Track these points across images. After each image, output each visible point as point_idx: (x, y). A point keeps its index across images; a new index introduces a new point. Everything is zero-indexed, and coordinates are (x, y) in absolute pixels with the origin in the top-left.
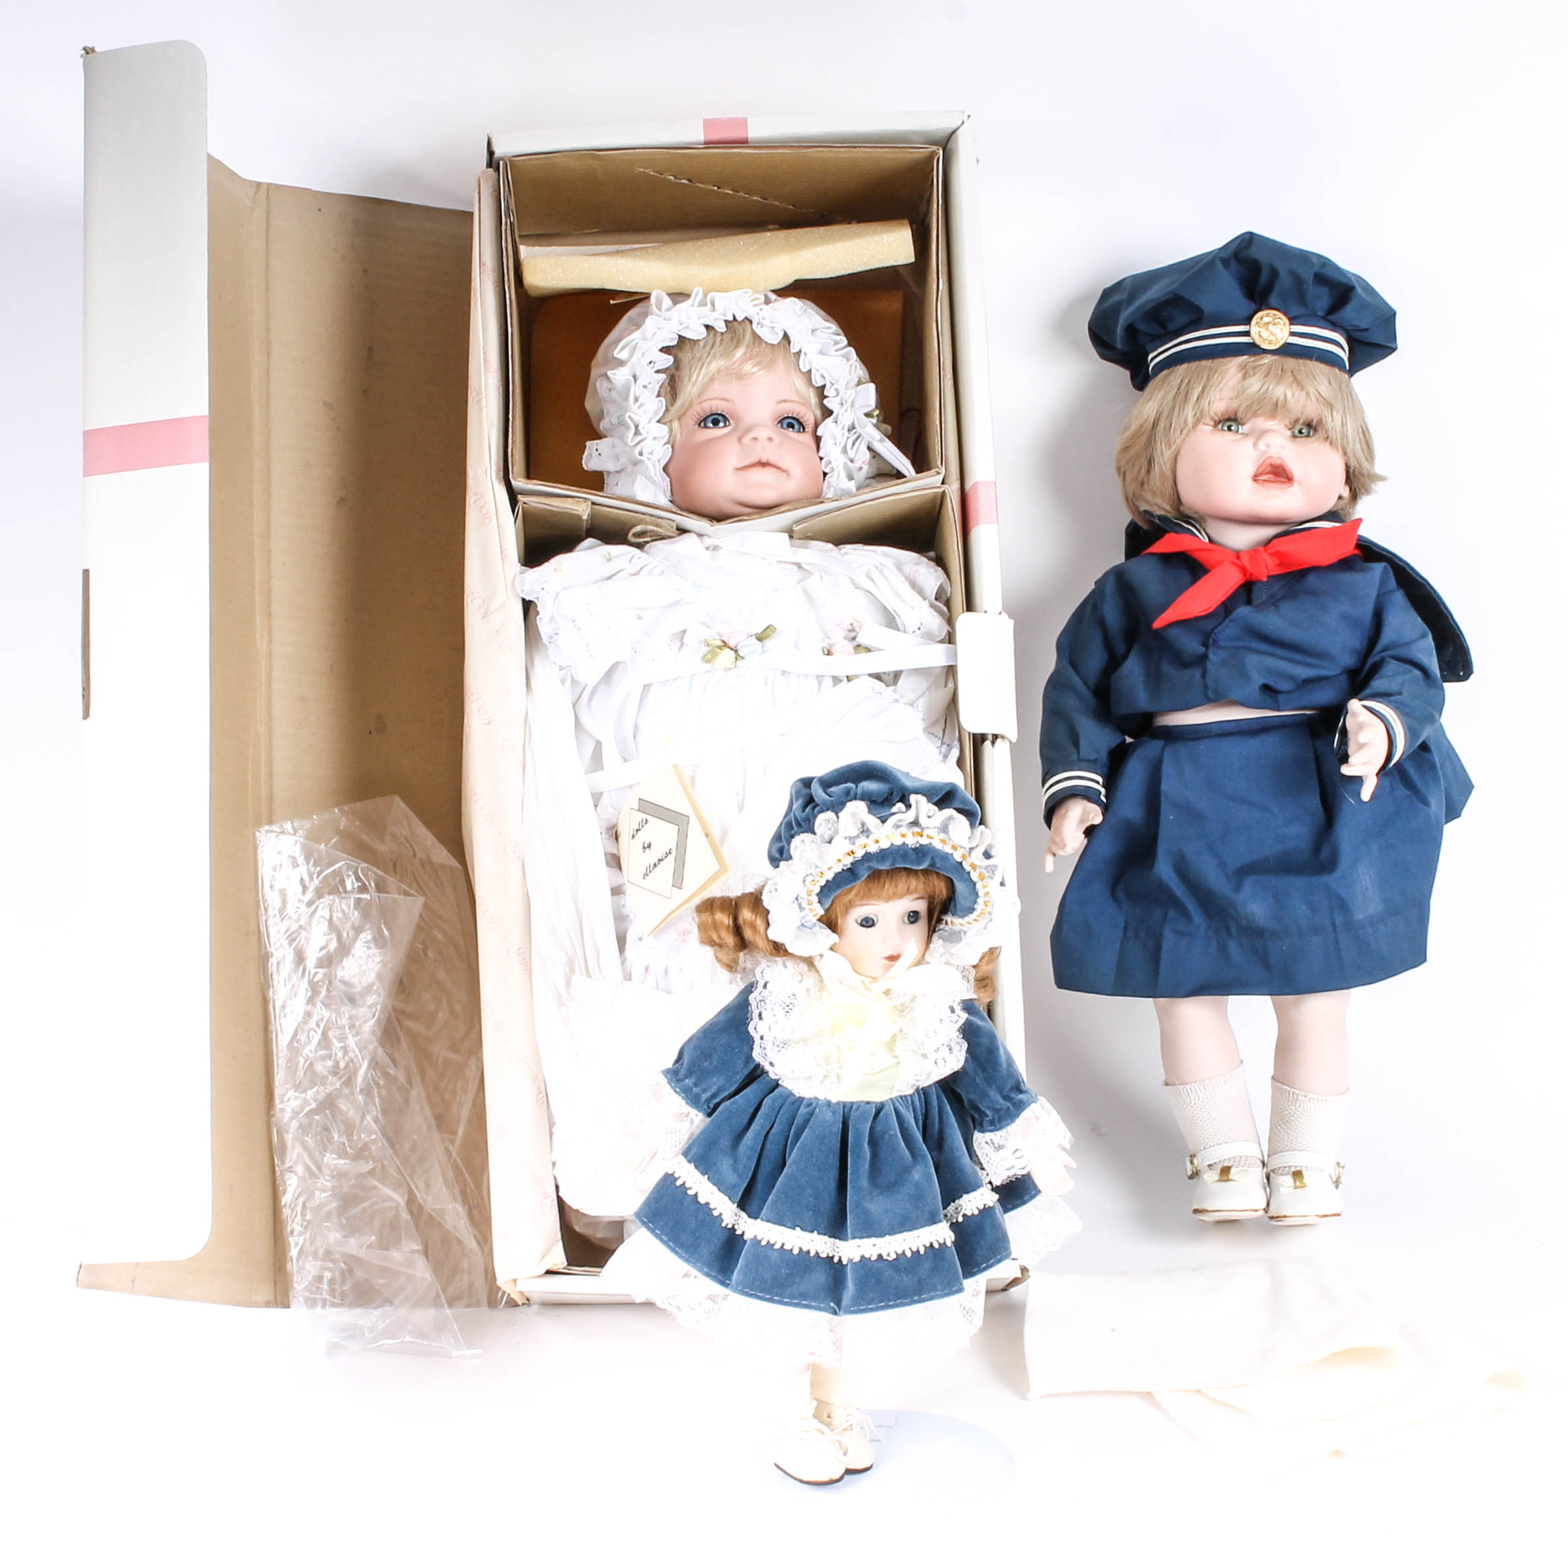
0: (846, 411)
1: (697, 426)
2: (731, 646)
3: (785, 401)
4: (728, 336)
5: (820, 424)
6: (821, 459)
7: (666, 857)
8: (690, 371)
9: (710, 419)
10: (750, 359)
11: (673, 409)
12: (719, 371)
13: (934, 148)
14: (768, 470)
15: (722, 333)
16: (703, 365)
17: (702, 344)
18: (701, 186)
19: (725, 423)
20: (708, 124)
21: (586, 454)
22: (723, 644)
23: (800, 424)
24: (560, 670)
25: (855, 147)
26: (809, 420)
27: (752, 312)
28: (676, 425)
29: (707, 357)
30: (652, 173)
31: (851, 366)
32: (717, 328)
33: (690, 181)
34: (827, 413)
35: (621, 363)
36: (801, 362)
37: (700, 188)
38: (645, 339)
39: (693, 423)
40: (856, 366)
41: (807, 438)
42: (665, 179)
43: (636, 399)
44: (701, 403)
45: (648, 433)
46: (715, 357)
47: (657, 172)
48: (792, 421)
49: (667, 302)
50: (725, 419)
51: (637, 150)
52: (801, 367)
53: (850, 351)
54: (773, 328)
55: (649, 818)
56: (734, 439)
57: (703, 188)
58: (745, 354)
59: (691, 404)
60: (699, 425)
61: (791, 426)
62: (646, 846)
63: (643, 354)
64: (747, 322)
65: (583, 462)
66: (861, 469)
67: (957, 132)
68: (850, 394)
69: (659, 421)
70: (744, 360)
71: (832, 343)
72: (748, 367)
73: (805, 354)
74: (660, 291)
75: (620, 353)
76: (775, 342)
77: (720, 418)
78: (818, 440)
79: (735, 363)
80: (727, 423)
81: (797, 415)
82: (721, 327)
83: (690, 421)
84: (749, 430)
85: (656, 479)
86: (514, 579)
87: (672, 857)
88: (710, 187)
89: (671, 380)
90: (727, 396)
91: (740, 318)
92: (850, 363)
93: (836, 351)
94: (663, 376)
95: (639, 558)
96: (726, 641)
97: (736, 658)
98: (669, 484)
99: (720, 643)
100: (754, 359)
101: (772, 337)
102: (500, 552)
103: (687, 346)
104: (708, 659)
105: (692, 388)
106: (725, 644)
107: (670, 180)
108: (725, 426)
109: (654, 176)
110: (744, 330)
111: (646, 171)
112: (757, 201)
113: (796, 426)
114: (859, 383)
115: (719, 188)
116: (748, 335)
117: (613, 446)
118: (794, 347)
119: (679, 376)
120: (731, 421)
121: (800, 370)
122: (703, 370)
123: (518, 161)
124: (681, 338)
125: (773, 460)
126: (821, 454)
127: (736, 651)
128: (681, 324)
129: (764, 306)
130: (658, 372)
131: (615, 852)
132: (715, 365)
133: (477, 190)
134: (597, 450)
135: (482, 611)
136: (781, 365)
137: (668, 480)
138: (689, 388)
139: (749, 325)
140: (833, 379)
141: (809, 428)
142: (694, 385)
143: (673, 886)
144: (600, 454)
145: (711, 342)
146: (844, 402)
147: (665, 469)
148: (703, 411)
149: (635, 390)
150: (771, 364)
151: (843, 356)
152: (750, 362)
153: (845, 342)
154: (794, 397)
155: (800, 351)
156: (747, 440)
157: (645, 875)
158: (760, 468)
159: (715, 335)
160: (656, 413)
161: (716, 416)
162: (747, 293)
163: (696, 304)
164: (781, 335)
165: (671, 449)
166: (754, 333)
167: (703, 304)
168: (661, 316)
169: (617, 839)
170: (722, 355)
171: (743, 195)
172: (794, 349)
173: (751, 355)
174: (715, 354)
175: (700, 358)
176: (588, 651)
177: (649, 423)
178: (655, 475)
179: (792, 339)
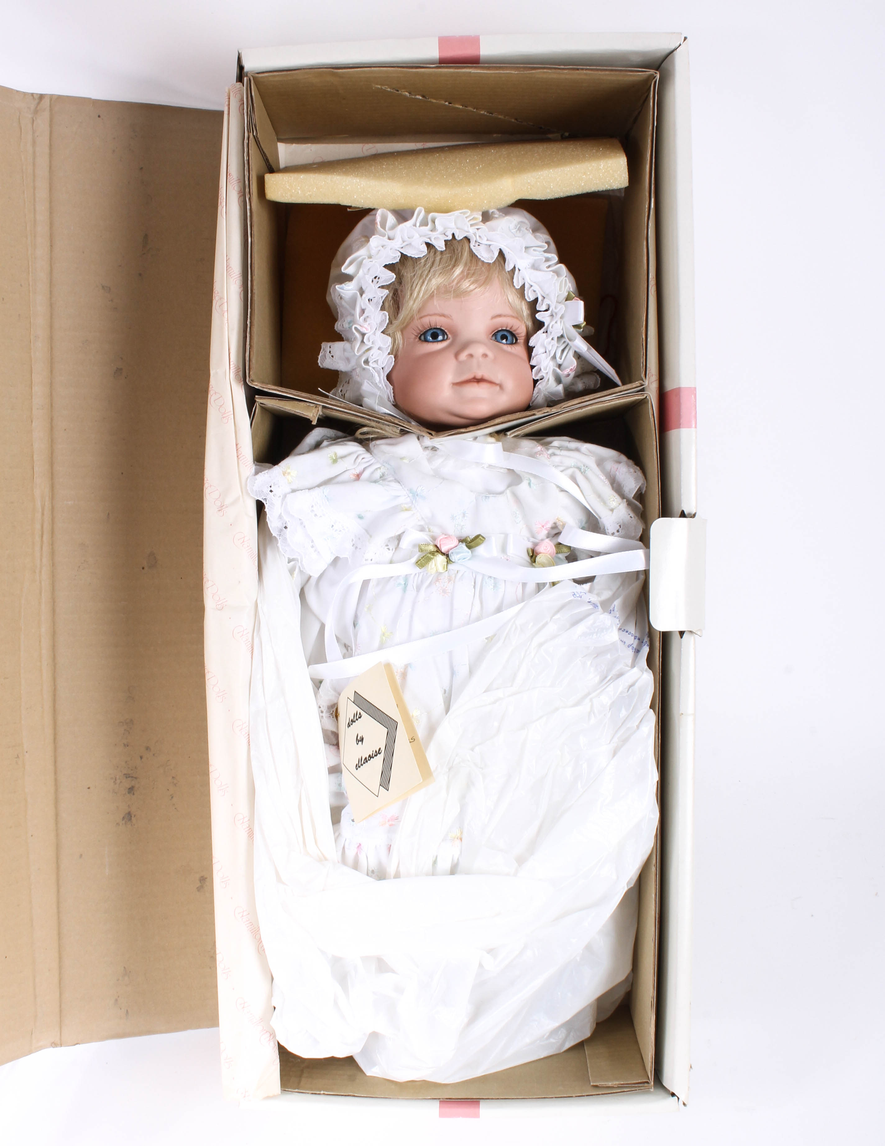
0: (556, 322)
1: (417, 339)
2: (443, 551)
3: (500, 316)
4: (447, 256)
5: (532, 335)
6: (532, 367)
7: (376, 756)
8: (412, 286)
9: (430, 333)
10: (467, 277)
11: (396, 323)
12: (438, 288)
13: (652, 72)
14: (484, 385)
15: (442, 252)
16: (423, 282)
17: (423, 261)
18: (434, 101)
19: (444, 337)
20: (443, 41)
21: (321, 354)
22: (436, 549)
23: (513, 335)
24: (289, 563)
25: (578, 69)
26: (521, 331)
27: (470, 232)
28: (399, 335)
29: (427, 276)
30: (389, 90)
31: (562, 281)
32: (437, 247)
33: (423, 96)
34: (539, 325)
35: (348, 278)
36: (515, 280)
37: (432, 102)
38: (370, 257)
39: (414, 336)
40: (566, 280)
41: (519, 350)
42: (401, 95)
43: (363, 311)
44: (421, 318)
45: (373, 343)
46: (435, 274)
47: (393, 89)
48: (506, 333)
49: (391, 219)
50: (444, 333)
51: (373, 69)
52: (515, 284)
53: (561, 266)
54: (490, 245)
55: (362, 713)
56: (450, 356)
57: (435, 103)
58: (462, 272)
59: (412, 318)
60: (420, 338)
61: (504, 337)
62: (359, 738)
63: (369, 269)
64: (466, 241)
65: (319, 361)
66: (568, 375)
67: (675, 52)
68: (561, 309)
69: (383, 332)
70: (464, 276)
71: (544, 259)
72: (466, 285)
73: (519, 270)
74: (385, 210)
75: (347, 269)
76: (491, 262)
77: (439, 332)
78: (530, 350)
79: (453, 281)
80: (446, 337)
81: (511, 328)
82: (440, 246)
83: (412, 334)
84: (465, 346)
85: (380, 386)
86: (248, 478)
87: (381, 757)
88: (443, 102)
89: (394, 294)
90: (446, 312)
91: (459, 237)
92: (561, 278)
93: (549, 267)
94: (386, 292)
95: (363, 459)
96: (438, 546)
97: (447, 562)
98: (392, 391)
99: (432, 548)
100: (471, 277)
101: (487, 256)
102: (235, 450)
103: (410, 263)
104: (423, 562)
105: (413, 304)
106: (438, 551)
107: (405, 96)
108: (443, 340)
109: (390, 92)
110: (462, 249)
111: (383, 88)
112: (483, 115)
113: (509, 338)
114: (568, 298)
115: (450, 103)
116: (466, 254)
117: (344, 350)
118: (508, 265)
119: (402, 291)
120: (450, 336)
121: (514, 286)
122: (423, 288)
123: (262, 77)
124: (404, 257)
125: (487, 376)
126: (533, 363)
127: (447, 556)
128: (404, 242)
129: (482, 226)
130: (382, 287)
131: (334, 730)
132: (436, 281)
133: (227, 103)
134: (330, 352)
135: (218, 503)
136: (496, 283)
137: (391, 387)
138: (411, 303)
139: (466, 244)
140: (544, 293)
141: (521, 341)
142: (415, 301)
143: (380, 785)
144: (332, 356)
145: (431, 260)
146: (554, 314)
147: (389, 377)
148: (423, 326)
149: (362, 302)
150: (487, 281)
151: (554, 271)
152: (467, 280)
153: (556, 259)
154: (509, 312)
155: (515, 267)
156: (463, 356)
157: (358, 767)
158: (475, 384)
159: (435, 253)
160: (381, 324)
161: (435, 330)
162: (464, 213)
163: (418, 224)
164: (496, 254)
165: (394, 360)
166: (471, 251)
167: (424, 223)
168: (384, 236)
169: (337, 717)
170: (441, 273)
171: (471, 109)
172: (509, 267)
173: (468, 274)
174: (435, 271)
175: (421, 276)
176: (312, 547)
177: (374, 333)
178: (380, 382)
179: (507, 256)
